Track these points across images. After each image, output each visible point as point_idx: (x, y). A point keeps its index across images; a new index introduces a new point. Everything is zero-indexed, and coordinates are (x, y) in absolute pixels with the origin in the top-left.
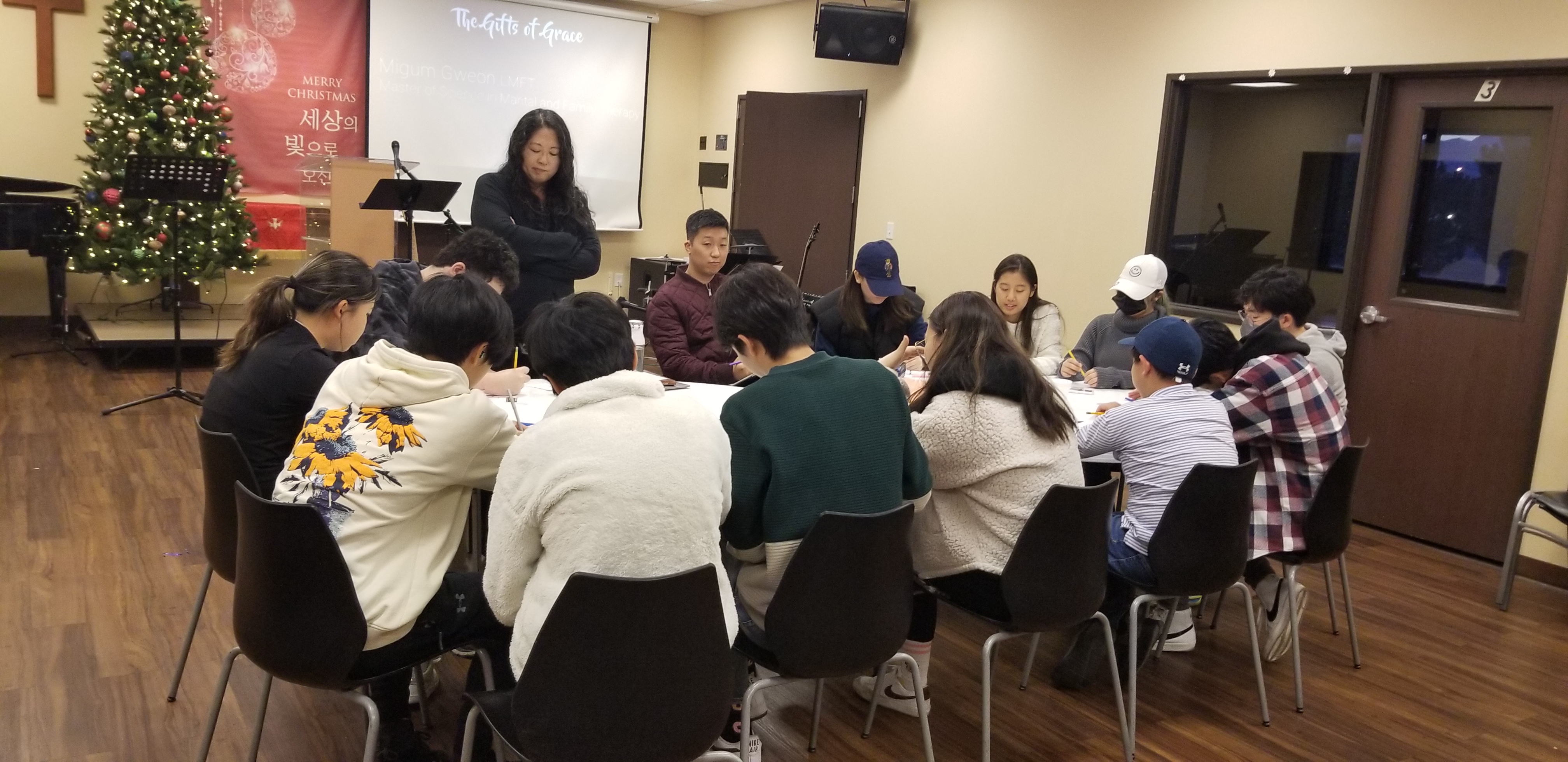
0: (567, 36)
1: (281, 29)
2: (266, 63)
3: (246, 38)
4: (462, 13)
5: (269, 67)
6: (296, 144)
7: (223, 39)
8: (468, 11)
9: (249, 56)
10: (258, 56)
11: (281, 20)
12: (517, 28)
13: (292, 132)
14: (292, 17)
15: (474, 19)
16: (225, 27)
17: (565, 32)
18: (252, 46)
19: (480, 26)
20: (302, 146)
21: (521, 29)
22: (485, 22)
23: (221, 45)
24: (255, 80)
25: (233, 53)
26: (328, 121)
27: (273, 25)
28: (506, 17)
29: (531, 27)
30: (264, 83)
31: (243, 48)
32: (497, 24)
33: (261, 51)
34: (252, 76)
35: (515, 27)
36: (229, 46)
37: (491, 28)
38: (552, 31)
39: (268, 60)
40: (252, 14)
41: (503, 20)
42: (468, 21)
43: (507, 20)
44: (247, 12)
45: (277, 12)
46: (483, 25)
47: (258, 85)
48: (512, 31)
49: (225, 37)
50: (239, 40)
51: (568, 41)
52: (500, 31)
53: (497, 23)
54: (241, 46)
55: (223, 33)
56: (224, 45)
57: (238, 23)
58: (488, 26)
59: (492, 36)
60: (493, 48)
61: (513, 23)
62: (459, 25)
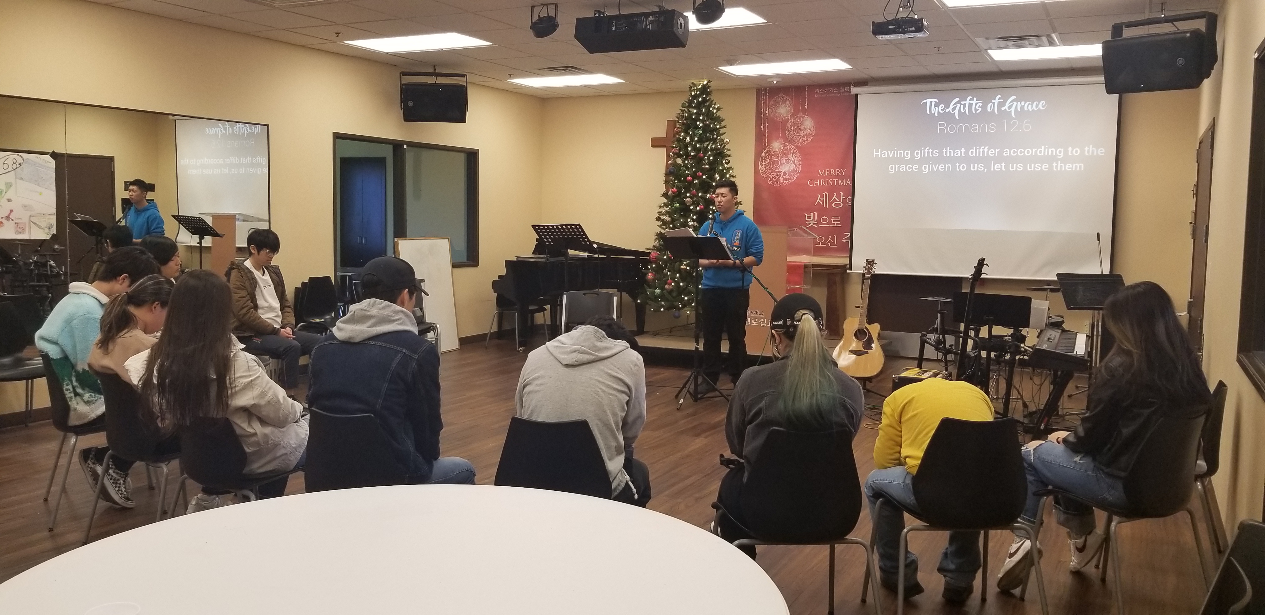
0: (1030, 106)
1: (805, 139)
2: (794, 163)
3: (782, 148)
4: (931, 102)
5: (796, 166)
6: (812, 219)
7: (768, 151)
8: (936, 100)
9: (783, 160)
10: (789, 159)
11: (805, 133)
12: (981, 107)
13: (809, 210)
14: (812, 129)
15: (942, 105)
16: (769, 143)
17: (1028, 103)
18: (785, 153)
19: (947, 111)
20: (816, 220)
22: (951, 107)
23: (766, 155)
24: (787, 177)
26: (835, 200)
27: (799, 137)
28: (970, 100)
29: (993, 103)
30: (792, 179)
31: (780, 156)
33: (792, 156)
34: (785, 174)
35: (979, 107)
36: (772, 155)
37: (956, 111)
38: (1015, 103)
39: (796, 162)
40: (786, 132)
41: (967, 102)
42: (937, 108)
43: (971, 102)
44: (784, 131)
45: (802, 128)
46: (950, 109)
47: (788, 179)
48: (976, 110)
49: (770, 149)
50: (777, 151)
51: (1031, 110)
52: (965, 112)
53: (962, 106)
54: (778, 155)
55: (768, 147)
56: (769, 155)
57: (778, 139)
58: (954, 109)
59: (957, 118)
60: (958, 126)
61: (976, 104)
62: (928, 113)
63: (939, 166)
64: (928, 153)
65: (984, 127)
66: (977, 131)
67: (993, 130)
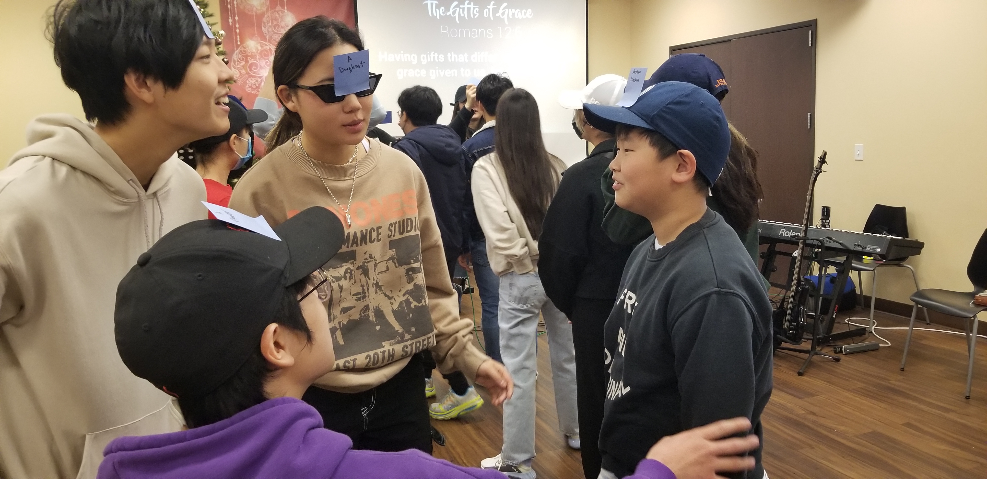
0: (520, 13)
3: (260, 48)
7: (241, 51)
8: (437, 2)
9: (263, 63)
12: (478, 12)
15: (442, 8)
16: (242, 41)
17: (518, 10)
19: (448, 14)
21: (481, 12)
22: (451, 10)
23: (240, 56)
25: (250, 62)
29: (489, 9)
31: (258, 57)
32: (461, 10)
35: (476, 12)
36: (247, 56)
37: (457, 15)
38: (507, 10)
40: (263, 28)
41: (466, 6)
42: (438, 10)
43: (469, 6)
44: (259, 27)
45: (283, 24)
46: (450, 13)
48: (474, 15)
49: (242, 49)
50: (254, 51)
51: (521, 17)
52: (464, 16)
54: (256, 56)
55: (241, 46)
56: (242, 56)
57: (252, 36)
58: (454, 13)
59: (458, 22)
60: (459, 31)
61: (474, 8)
62: (431, 15)
63: (445, 71)
64: (434, 57)
65: (482, 32)
66: (477, 36)
67: (490, 35)
